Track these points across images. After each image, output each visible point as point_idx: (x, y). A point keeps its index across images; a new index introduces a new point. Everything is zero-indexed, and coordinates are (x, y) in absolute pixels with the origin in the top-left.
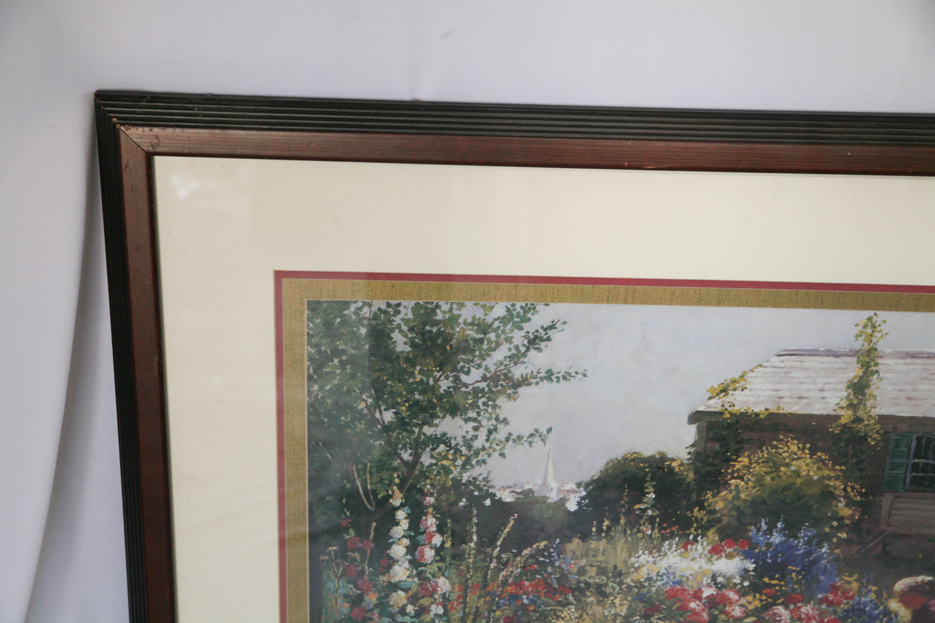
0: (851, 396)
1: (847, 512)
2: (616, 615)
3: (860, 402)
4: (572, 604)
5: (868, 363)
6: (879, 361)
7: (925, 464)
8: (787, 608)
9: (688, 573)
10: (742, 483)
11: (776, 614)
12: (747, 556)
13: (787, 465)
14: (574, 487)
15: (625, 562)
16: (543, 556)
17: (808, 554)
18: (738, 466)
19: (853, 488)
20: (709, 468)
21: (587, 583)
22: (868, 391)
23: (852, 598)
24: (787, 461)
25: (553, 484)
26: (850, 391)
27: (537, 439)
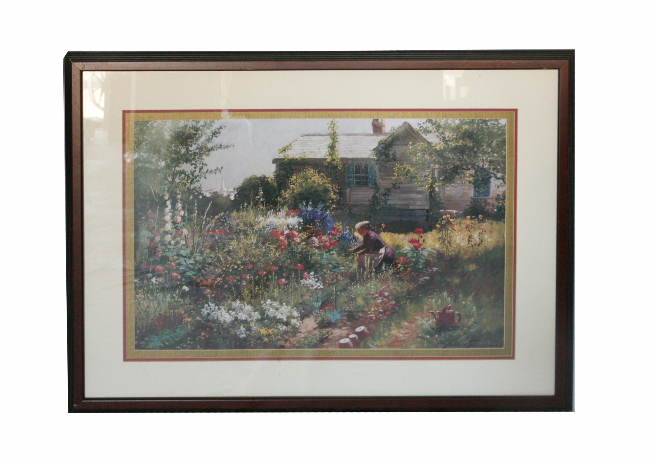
0: (330, 151)
1: (334, 197)
2: (252, 243)
3: (333, 153)
4: (235, 239)
5: (334, 138)
6: (337, 137)
7: (359, 176)
8: (317, 237)
9: (278, 224)
10: (295, 186)
11: (313, 240)
12: (300, 216)
13: (310, 179)
14: (233, 190)
15: (254, 220)
16: (223, 219)
17: (322, 214)
18: (292, 180)
19: (335, 187)
20: (282, 181)
21: (240, 230)
22: (335, 149)
23: (340, 232)
24: (310, 177)
25: (225, 189)
26: (329, 149)
27: (218, 171)
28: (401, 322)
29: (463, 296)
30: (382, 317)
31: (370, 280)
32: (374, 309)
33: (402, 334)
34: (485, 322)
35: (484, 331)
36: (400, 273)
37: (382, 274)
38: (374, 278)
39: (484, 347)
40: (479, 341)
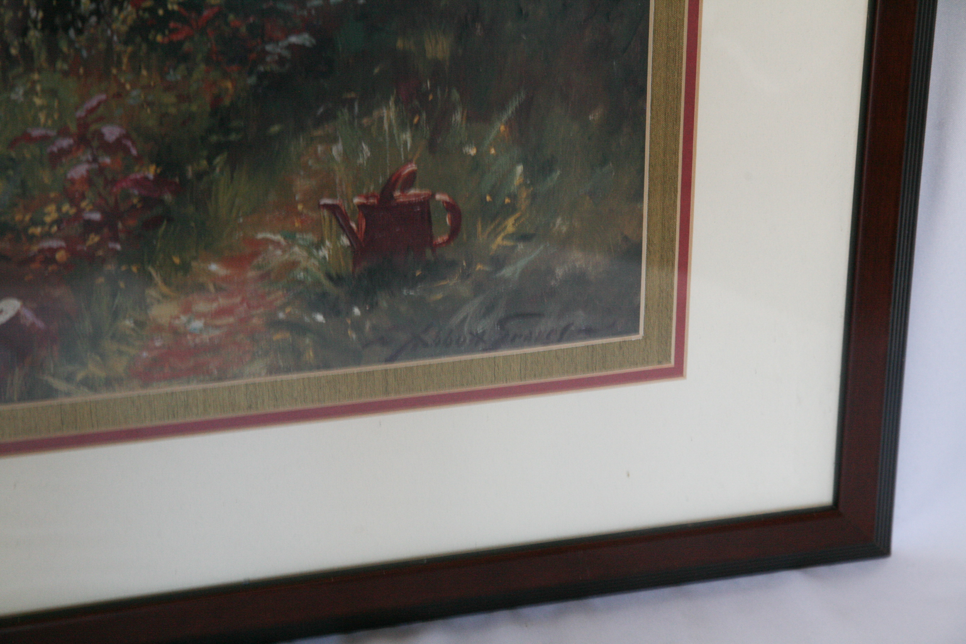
28: (194, 264)
29: (469, 119)
30: (99, 245)
31: (21, 69)
32: (59, 209)
33: (199, 315)
34: (564, 229)
35: (560, 272)
36: (172, 25)
37: (79, 32)
38: (42, 57)
39: (560, 340)
40: (540, 315)
